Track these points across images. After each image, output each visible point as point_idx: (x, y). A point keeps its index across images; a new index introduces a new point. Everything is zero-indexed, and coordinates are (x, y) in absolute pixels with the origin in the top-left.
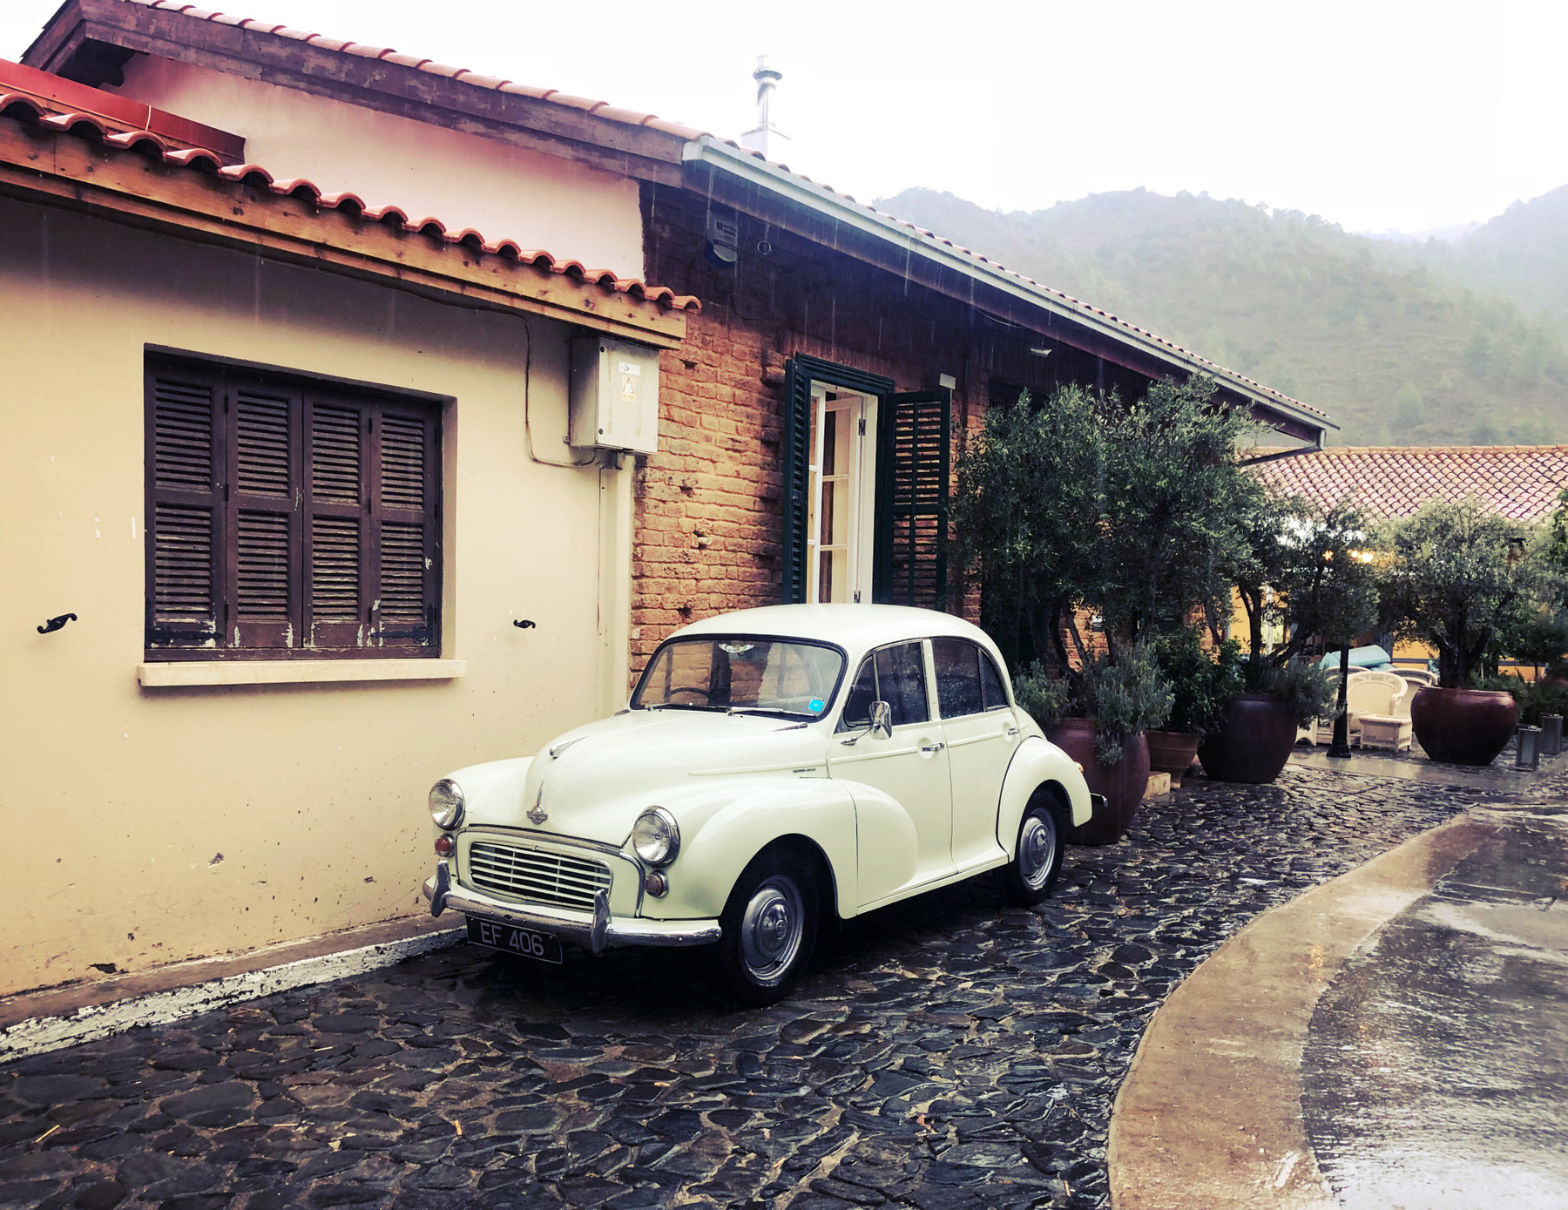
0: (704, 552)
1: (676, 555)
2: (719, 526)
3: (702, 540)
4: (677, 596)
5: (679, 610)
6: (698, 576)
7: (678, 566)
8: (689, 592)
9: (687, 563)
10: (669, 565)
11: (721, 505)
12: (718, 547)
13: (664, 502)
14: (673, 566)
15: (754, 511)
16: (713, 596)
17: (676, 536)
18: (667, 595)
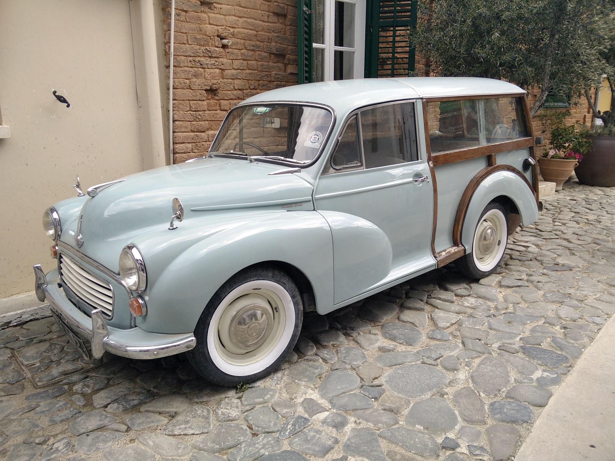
0: (227, 50)
1: (200, 51)
2: (239, 32)
3: (225, 41)
4: (203, 80)
5: (206, 90)
6: (222, 67)
7: (202, 59)
8: (214, 77)
9: (210, 57)
10: (194, 58)
11: (240, 17)
12: (239, 47)
13: (186, 11)
14: (197, 59)
15: (268, 22)
16: (236, 81)
17: (198, 37)
18: (194, 80)
